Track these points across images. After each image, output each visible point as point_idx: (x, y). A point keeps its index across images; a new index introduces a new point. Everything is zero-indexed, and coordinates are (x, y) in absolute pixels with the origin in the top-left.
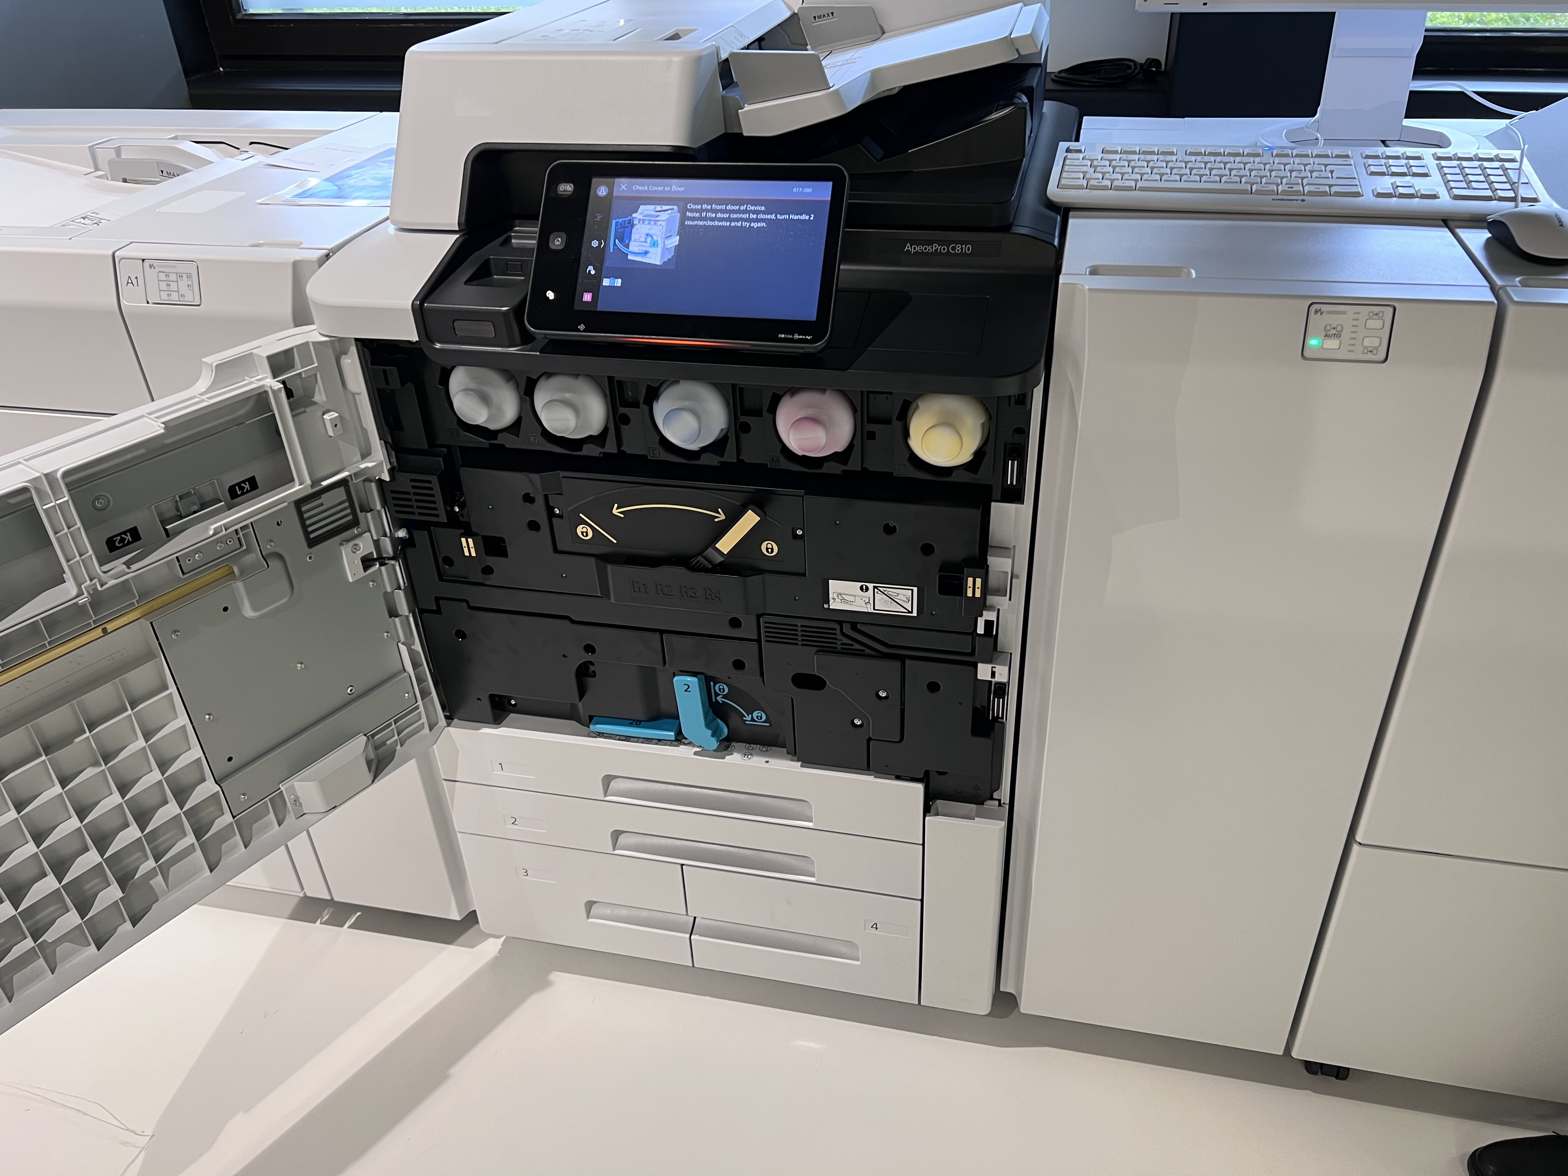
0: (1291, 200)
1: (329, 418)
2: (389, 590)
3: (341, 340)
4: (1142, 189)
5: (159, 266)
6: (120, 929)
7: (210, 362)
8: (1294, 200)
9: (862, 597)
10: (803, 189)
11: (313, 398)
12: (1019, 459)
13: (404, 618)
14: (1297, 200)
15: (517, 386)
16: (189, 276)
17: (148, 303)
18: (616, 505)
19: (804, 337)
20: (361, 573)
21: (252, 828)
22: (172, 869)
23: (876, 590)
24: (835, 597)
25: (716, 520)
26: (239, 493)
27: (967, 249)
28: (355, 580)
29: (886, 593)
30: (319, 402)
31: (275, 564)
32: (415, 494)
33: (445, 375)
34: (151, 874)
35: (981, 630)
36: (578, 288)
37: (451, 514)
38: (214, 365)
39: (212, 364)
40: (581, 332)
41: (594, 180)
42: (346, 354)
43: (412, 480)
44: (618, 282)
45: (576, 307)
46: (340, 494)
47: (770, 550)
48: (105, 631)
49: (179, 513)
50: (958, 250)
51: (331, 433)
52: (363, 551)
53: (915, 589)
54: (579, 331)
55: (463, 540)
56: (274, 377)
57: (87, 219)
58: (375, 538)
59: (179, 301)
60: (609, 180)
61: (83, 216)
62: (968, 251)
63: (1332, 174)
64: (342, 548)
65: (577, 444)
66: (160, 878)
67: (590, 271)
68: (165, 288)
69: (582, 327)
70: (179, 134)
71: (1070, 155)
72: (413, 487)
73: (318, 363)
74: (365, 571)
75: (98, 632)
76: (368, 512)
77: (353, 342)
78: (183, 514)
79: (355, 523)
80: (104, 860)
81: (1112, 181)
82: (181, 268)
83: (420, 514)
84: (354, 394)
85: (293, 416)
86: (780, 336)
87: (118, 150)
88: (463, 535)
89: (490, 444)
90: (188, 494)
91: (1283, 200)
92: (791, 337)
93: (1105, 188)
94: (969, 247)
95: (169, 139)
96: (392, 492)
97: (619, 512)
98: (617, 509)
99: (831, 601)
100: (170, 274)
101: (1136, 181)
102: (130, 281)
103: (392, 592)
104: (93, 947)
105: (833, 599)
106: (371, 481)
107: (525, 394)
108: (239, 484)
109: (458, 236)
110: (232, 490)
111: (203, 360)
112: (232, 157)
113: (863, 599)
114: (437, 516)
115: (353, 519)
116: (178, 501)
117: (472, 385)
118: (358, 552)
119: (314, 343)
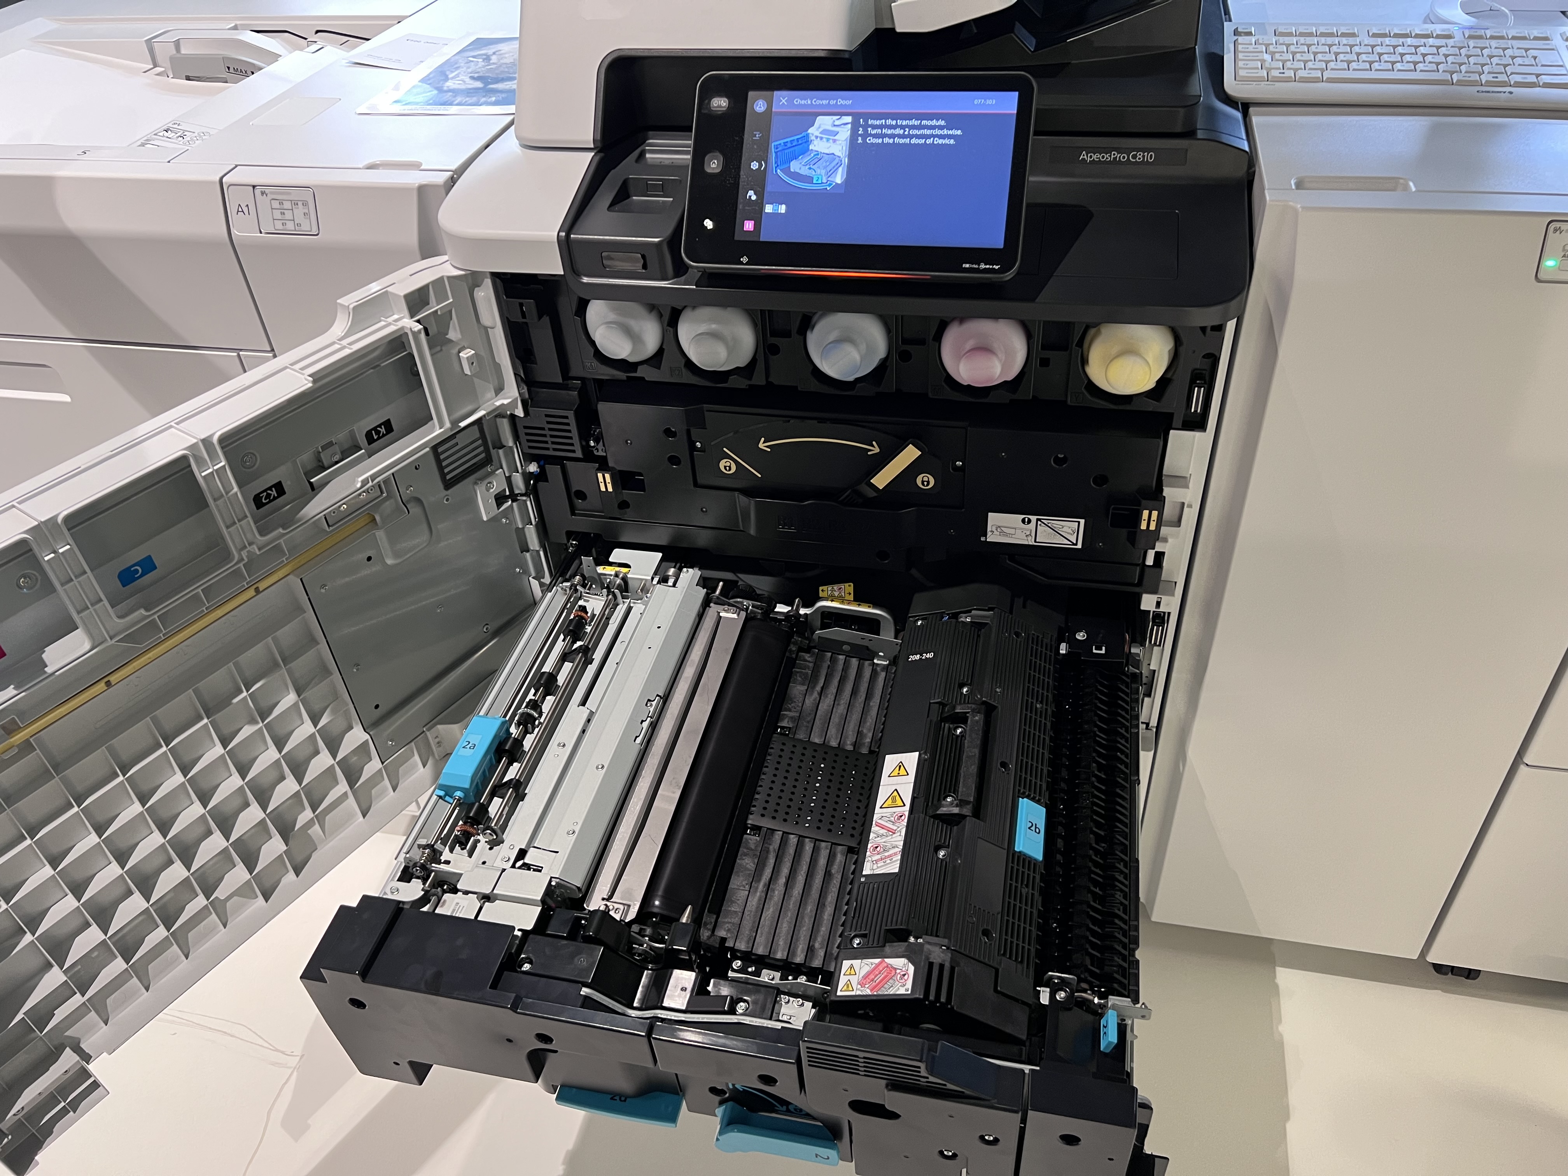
0: (1498, 92)
1: (465, 356)
2: (520, 526)
3: (474, 274)
4: (1330, 80)
5: (272, 193)
6: (284, 881)
7: (347, 305)
8: (1501, 92)
9: (1022, 530)
10: (985, 100)
11: (447, 334)
12: (1206, 386)
13: (535, 553)
14: (1505, 92)
15: (661, 316)
16: (305, 204)
17: (261, 232)
18: (763, 439)
19: (991, 267)
20: (495, 511)
21: (398, 771)
22: (327, 818)
23: (1039, 523)
24: (994, 529)
25: (869, 453)
26: (375, 437)
27: (1150, 157)
28: (489, 518)
29: (1049, 525)
30: (454, 339)
31: (415, 510)
32: (550, 429)
33: (582, 306)
34: (309, 824)
35: (1150, 561)
36: (738, 216)
37: (586, 449)
38: (351, 306)
39: (349, 306)
40: (744, 264)
41: (751, 94)
42: (479, 286)
43: (547, 416)
44: (782, 209)
45: (737, 237)
46: (475, 432)
47: (926, 483)
48: (257, 591)
49: (320, 464)
50: (1139, 159)
51: (467, 371)
52: (494, 490)
53: (1082, 521)
54: (742, 263)
55: (600, 475)
56: (412, 317)
57: (169, 132)
58: (507, 475)
59: (295, 230)
60: (768, 93)
61: (165, 128)
62: (1151, 159)
63: (1535, 59)
64: (476, 487)
65: (722, 376)
66: (317, 827)
67: (750, 197)
68: (280, 217)
69: (745, 259)
70: (238, 23)
71: (1241, 39)
72: (548, 423)
73: (453, 298)
74: (498, 509)
75: (251, 592)
76: (500, 448)
77: (489, 275)
78: (326, 464)
79: (488, 460)
80: (267, 815)
81: (1296, 70)
82: (295, 195)
83: (555, 450)
84: (486, 328)
85: (432, 355)
86: (964, 265)
87: (177, 44)
88: (600, 469)
89: (627, 377)
90: (331, 444)
91: (1488, 92)
92: (976, 266)
93: (1288, 80)
94: (1151, 155)
95: (229, 29)
96: (525, 427)
97: (766, 447)
98: (764, 443)
99: (989, 534)
100: (284, 202)
101: (1322, 71)
102: (240, 210)
103: (523, 528)
104: (261, 898)
105: (992, 531)
106: (504, 417)
107: (669, 325)
108: (375, 429)
109: (593, 154)
110: (369, 435)
111: (338, 301)
112: (302, 50)
113: (1025, 532)
114: (574, 451)
115: (486, 457)
116: (320, 452)
117: (612, 316)
118: (492, 490)
119: (449, 278)
